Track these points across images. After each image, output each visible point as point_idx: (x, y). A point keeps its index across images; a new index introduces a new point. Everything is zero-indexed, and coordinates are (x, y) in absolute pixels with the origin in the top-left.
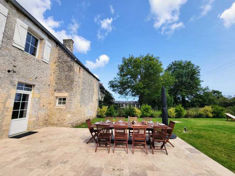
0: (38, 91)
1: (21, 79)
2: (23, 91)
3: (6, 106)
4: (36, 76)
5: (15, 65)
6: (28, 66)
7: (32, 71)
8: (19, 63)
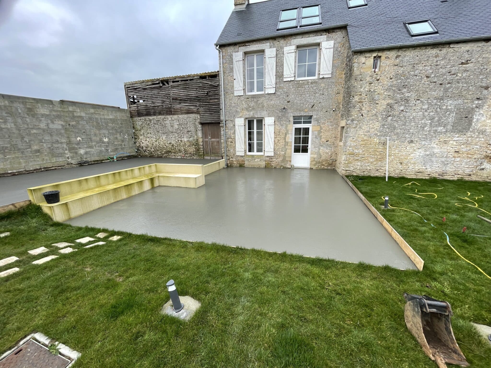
0: (316, 122)
1: (295, 113)
2: (302, 125)
3: (286, 140)
4: (312, 104)
5: (288, 100)
6: (301, 95)
7: (307, 99)
8: (291, 97)
